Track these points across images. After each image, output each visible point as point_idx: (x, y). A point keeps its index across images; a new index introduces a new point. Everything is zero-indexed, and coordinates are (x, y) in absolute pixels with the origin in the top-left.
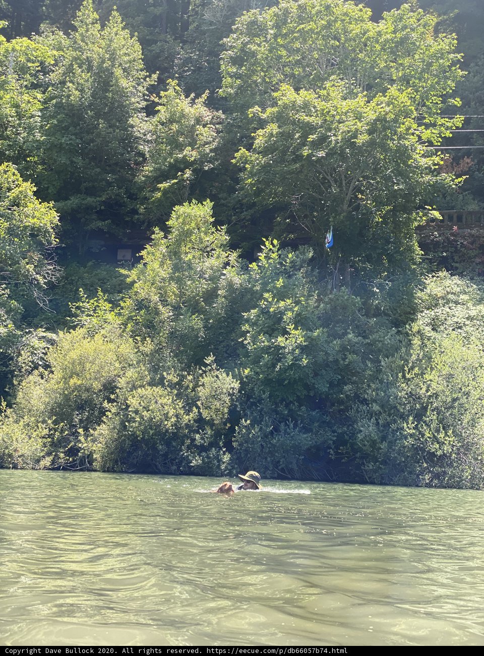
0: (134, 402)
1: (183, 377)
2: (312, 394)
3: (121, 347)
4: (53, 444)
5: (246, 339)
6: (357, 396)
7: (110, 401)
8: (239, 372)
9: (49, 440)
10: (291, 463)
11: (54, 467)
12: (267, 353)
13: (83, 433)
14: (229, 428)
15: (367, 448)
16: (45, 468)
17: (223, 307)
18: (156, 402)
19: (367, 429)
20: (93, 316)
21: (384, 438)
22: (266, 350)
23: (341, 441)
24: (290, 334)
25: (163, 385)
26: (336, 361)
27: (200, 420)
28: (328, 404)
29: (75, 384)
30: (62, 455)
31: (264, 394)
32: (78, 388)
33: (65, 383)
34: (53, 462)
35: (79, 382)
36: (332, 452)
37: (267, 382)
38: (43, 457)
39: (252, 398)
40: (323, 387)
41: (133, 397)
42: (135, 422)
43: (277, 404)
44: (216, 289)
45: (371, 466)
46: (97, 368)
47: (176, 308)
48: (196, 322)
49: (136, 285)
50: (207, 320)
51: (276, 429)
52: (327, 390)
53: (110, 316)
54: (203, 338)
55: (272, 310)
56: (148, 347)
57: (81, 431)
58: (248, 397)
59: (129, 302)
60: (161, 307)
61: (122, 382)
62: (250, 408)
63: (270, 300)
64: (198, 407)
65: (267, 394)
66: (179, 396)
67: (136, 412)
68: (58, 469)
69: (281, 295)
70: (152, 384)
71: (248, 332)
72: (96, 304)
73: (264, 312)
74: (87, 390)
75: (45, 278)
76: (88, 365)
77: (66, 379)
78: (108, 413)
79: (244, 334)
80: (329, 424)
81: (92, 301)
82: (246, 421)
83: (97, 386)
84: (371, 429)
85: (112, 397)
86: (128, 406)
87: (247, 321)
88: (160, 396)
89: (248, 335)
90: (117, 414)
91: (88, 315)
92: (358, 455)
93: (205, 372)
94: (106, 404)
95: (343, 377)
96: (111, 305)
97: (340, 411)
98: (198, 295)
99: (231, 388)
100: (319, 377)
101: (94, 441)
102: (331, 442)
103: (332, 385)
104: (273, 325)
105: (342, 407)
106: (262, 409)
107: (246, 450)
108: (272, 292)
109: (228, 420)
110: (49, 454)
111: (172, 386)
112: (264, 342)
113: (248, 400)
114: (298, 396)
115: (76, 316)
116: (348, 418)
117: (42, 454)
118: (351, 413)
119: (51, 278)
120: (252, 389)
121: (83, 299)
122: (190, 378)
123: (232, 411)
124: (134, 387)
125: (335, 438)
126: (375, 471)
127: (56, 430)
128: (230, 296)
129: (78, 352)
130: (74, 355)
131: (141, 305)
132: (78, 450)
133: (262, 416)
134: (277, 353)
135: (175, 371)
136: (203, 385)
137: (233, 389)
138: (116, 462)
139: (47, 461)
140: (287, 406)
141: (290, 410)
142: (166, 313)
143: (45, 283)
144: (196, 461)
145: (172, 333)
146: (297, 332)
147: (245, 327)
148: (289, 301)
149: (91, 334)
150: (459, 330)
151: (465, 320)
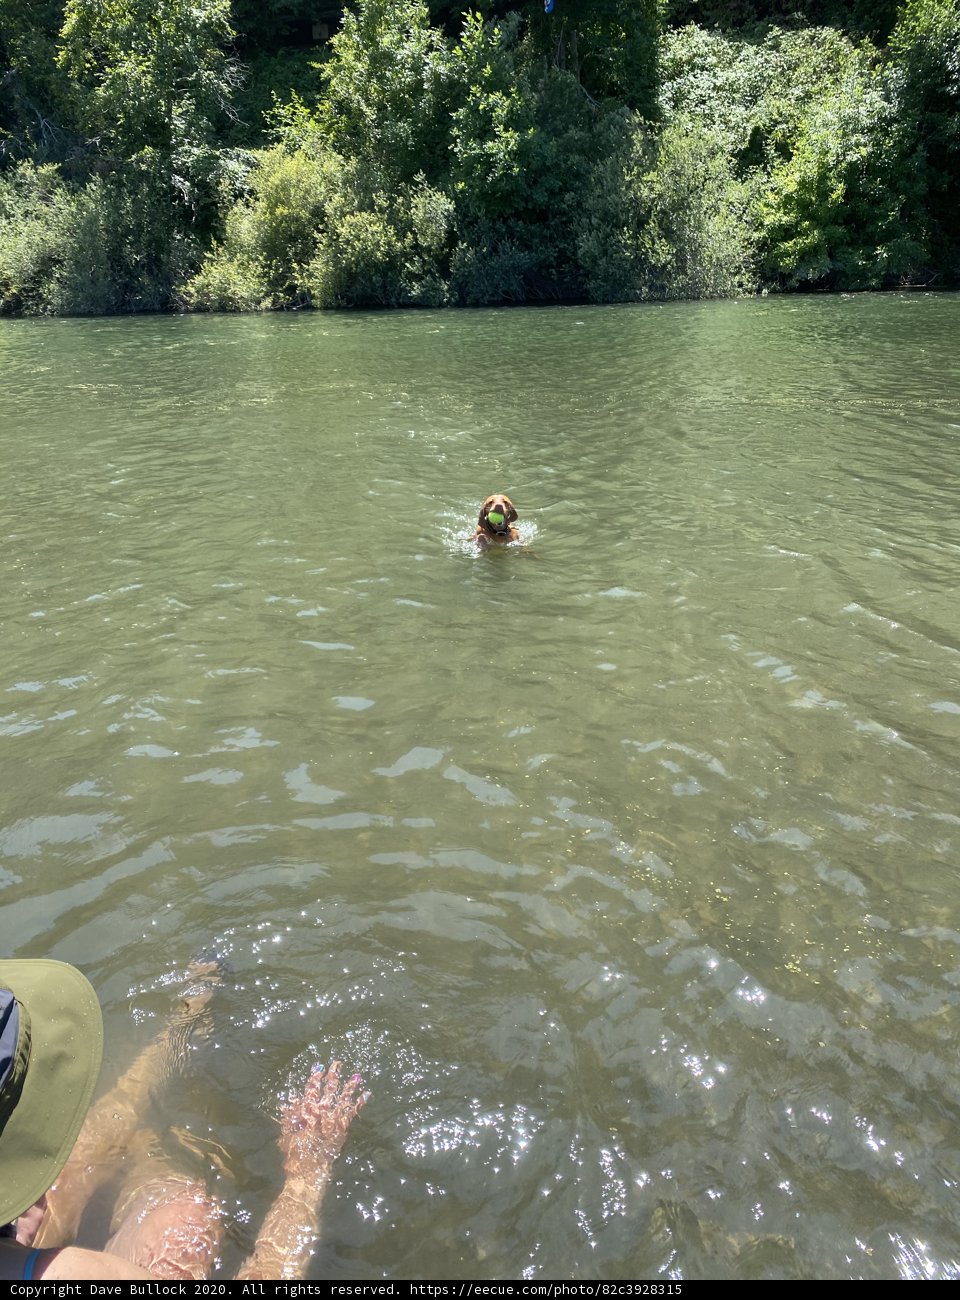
0: (343, 231)
1: (392, 200)
2: (530, 207)
3: (326, 165)
4: (270, 283)
5: (456, 146)
6: (579, 204)
7: (321, 232)
8: (453, 188)
9: (266, 279)
10: (512, 285)
11: (277, 308)
12: (480, 162)
13: (297, 268)
14: (447, 253)
15: (588, 265)
16: (267, 310)
17: (430, 106)
18: (367, 230)
19: (587, 243)
20: (291, 125)
21: (605, 253)
22: (477, 158)
23: (563, 259)
24: (500, 137)
25: (373, 211)
26: (557, 165)
27: (416, 246)
28: (550, 216)
29: (282, 213)
30: (282, 295)
31: (479, 211)
32: (284, 218)
33: (270, 213)
34: (274, 303)
35: (286, 212)
36: (554, 272)
37: (483, 196)
38: (263, 297)
39: (468, 216)
40: (541, 197)
41: (343, 226)
42: (346, 253)
43: (494, 220)
44: (421, 82)
45: (592, 285)
46: (302, 193)
47: (381, 108)
48: (403, 127)
49: (333, 82)
50: (414, 123)
51: (494, 250)
52: (546, 199)
53: (311, 125)
54: (412, 146)
55: (481, 107)
56: (353, 164)
57: (295, 265)
58: (465, 216)
59: (328, 104)
60: (364, 107)
61: (329, 208)
62: (467, 227)
63: (478, 95)
64: (413, 233)
65: (483, 211)
66: (390, 221)
67: (347, 242)
68: (281, 309)
69: (490, 87)
70: (361, 209)
71: (458, 137)
72: (292, 110)
73: (474, 110)
74: (297, 219)
75: (229, 85)
76: (292, 192)
77: (272, 208)
78: (320, 245)
79: (454, 140)
80: (551, 239)
81: (286, 107)
82: (462, 243)
83: (304, 214)
84: (590, 243)
85: (321, 227)
86: (338, 236)
87: (458, 122)
88: (371, 222)
89: (458, 140)
90: (330, 245)
91: (287, 125)
92: (581, 271)
93: (416, 192)
94: (316, 235)
95: (565, 183)
96: (308, 110)
97: (563, 222)
98: (402, 90)
99: (445, 210)
100: (539, 186)
101: (311, 276)
102: (552, 259)
103: (552, 193)
104: (484, 126)
105: (564, 219)
106: (479, 229)
107: (463, 275)
108: (480, 84)
109: (444, 246)
110: (267, 295)
111: (382, 210)
112: (474, 149)
113: (464, 219)
114: (516, 209)
115: (272, 127)
116: (570, 233)
117: (262, 294)
118: (573, 227)
119: (236, 83)
120: (467, 206)
121: (278, 105)
122: (400, 200)
123: (450, 233)
124: (344, 215)
125: (556, 255)
126: (596, 289)
127: (270, 268)
128: (436, 90)
129: (279, 175)
130: (275, 180)
131: (343, 107)
132: (296, 287)
133: (479, 237)
134: (488, 162)
135: (385, 193)
136: (416, 207)
137: (447, 210)
138: (337, 296)
139: (267, 303)
140: (505, 222)
141: (508, 227)
142: (370, 113)
143: (229, 92)
144: (416, 290)
145: (379, 140)
146: (508, 135)
147: (455, 132)
148: (499, 94)
149: (292, 149)
150: (702, 106)
151: (710, 92)
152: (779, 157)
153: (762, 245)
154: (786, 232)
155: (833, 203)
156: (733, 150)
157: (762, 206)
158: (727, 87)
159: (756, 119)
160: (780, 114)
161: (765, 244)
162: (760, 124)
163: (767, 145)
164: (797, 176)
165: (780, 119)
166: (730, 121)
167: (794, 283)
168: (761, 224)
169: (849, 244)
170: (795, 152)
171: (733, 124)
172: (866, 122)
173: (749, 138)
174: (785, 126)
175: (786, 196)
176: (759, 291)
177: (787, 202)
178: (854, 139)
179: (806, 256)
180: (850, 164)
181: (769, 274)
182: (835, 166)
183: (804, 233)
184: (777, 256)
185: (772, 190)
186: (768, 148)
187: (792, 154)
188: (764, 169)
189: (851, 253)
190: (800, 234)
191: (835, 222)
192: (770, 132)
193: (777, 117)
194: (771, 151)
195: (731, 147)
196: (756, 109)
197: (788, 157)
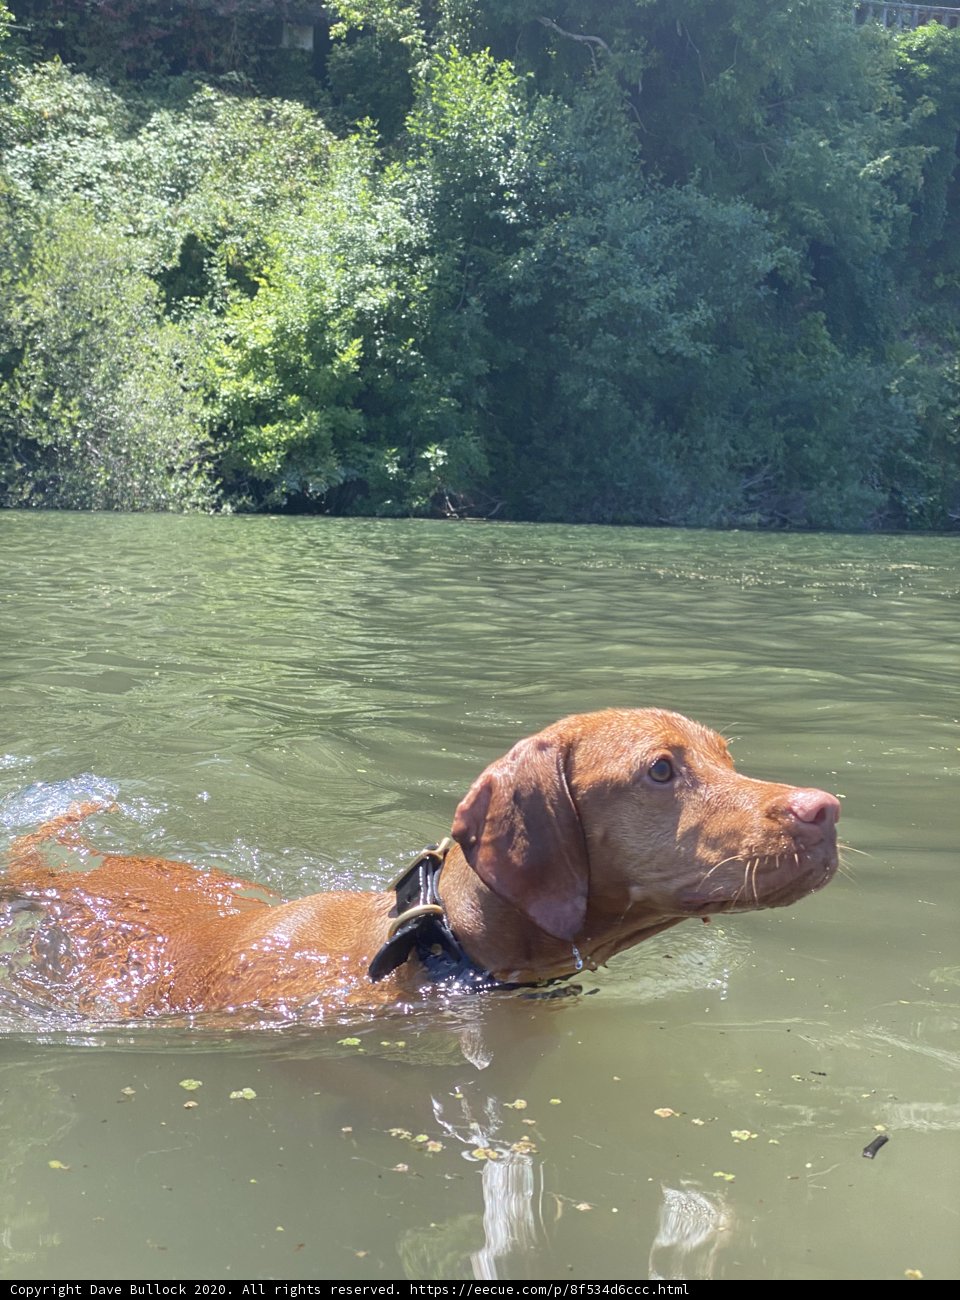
150: (88, 191)
151: (99, 170)
152: (233, 287)
153: (219, 431)
154: (261, 412)
155: (344, 368)
156: (151, 270)
157: (213, 363)
158: (130, 167)
159: (190, 221)
160: (231, 221)
161: (223, 427)
162: (198, 230)
163: (211, 266)
164: (271, 321)
165: (231, 228)
166: (139, 221)
167: (277, 494)
168: (213, 394)
169: (365, 440)
170: (263, 282)
171: (145, 227)
172: (381, 249)
173: (178, 251)
174: (239, 239)
175: (255, 352)
176: (217, 507)
177: (255, 361)
178: (362, 275)
179: (297, 453)
180: (360, 313)
181: (232, 479)
182: (338, 313)
183: (294, 415)
184: (245, 451)
185: (228, 340)
186: (215, 270)
187: (256, 285)
188: (211, 305)
189: (370, 456)
190: (282, 416)
191: (339, 402)
192: (215, 246)
193: (224, 223)
194: (219, 276)
195: (146, 264)
196: (186, 207)
197: (251, 290)
